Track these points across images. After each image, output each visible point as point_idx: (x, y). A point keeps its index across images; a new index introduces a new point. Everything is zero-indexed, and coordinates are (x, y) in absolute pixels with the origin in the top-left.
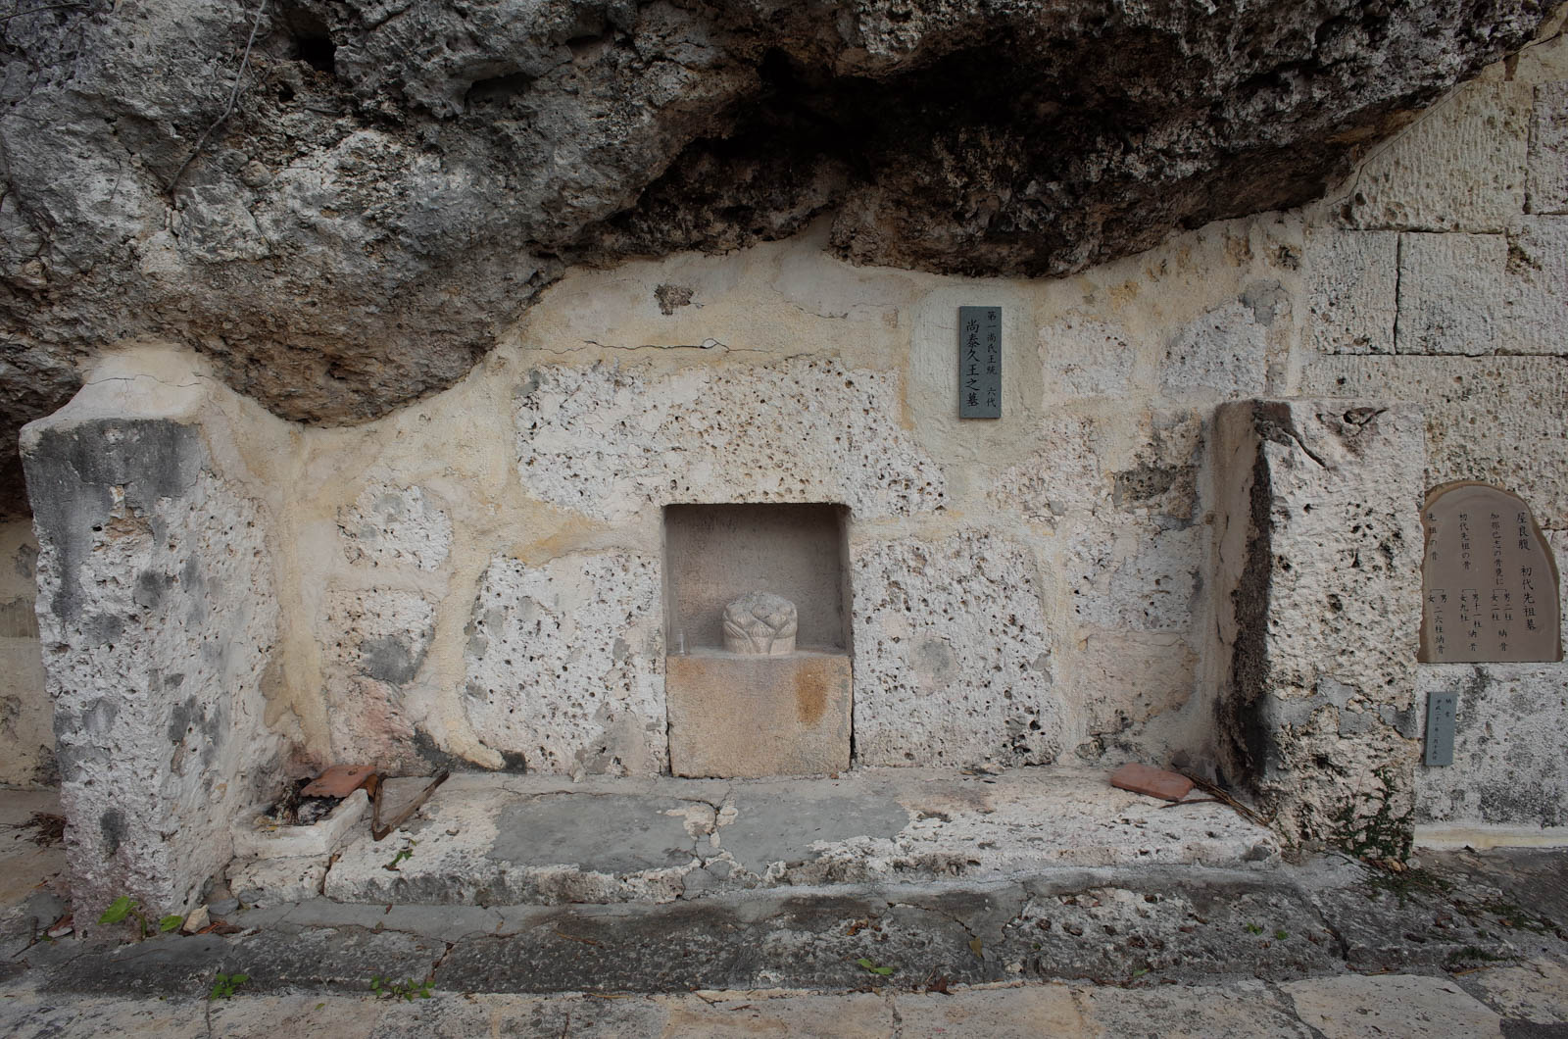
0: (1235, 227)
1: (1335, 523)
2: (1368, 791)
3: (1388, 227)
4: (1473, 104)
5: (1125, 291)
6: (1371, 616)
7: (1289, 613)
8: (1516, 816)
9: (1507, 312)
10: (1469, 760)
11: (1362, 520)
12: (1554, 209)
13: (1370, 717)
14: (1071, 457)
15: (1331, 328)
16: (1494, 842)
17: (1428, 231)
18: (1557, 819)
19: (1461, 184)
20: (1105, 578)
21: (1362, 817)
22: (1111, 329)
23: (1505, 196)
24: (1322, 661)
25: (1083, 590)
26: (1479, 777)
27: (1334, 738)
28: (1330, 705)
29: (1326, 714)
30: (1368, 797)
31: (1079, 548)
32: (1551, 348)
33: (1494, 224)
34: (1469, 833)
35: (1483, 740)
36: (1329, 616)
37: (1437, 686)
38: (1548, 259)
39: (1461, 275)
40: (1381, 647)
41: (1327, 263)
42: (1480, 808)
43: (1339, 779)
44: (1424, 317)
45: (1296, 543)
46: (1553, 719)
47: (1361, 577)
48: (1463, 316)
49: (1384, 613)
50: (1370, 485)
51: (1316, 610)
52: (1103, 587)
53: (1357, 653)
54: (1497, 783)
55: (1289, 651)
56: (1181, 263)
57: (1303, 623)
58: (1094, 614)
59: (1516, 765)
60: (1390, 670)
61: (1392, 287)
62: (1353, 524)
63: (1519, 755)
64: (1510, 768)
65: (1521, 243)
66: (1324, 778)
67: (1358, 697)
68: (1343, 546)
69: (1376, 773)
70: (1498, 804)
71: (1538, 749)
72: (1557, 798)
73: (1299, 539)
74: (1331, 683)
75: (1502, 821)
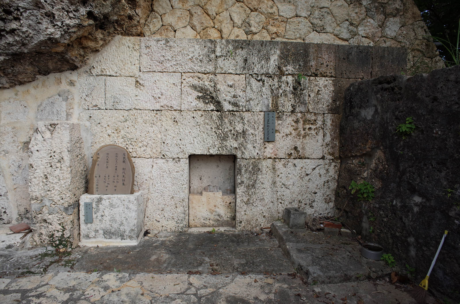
0: (57, 75)
1: (45, 155)
2: (58, 229)
3: (102, 75)
4: (123, 42)
5: (27, 92)
6: (56, 181)
7: (34, 180)
8: (114, 237)
9: (136, 98)
10: (99, 221)
11: (53, 154)
12: (147, 71)
13: (57, 209)
14: (10, 137)
15: (86, 102)
16: (107, 244)
17: (113, 76)
18: (125, 238)
19: (121, 64)
20: (21, 171)
21: (56, 237)
22: (22, 103)
23: (133, 67)
24: (43, 193)
25: (14, 174)
26: (102, 226)
27: (48, 215)
28: (45, 205)
29: (45, 208)
30: (58, 231)
31: (13, 163)
32: (149, 108)
33: (131, 74)
34: (101, 242)
35: (102, 216)
36: (45, 180)
37: (88, 201)
38: (146, 84)
39: (122, 88)
40: (59, 189)
41: (85, 84)
42: (103, 235)
43: (50, 226)
44: (112, 99)
45: (34, 160)
46: (121, 210)
47: (53, 170)
48: (123, 99)
49: (59, 180)
50: (54, 145)
51: (41, 179)
52: (20, 174)
53: (52, 191)
54: (107, 228)
55: (34, 190)
56: (43, 85)
57: (37, 183)
58: (18, 181)
59: (112, 222)
60: (62, 196)
61: (103, 91)
62: (50, 155)
63: (113, 220)
64: (111, 224)
65: (138, 79)
66: (45, 226)
67: (54, 203)
68: (47, 161)
69: (60, 224)
70: (108, 234)
71: (118, 218)
72: (124, 232)
73: (35, 159)
74: (46, 199)
75: (110, 238)
